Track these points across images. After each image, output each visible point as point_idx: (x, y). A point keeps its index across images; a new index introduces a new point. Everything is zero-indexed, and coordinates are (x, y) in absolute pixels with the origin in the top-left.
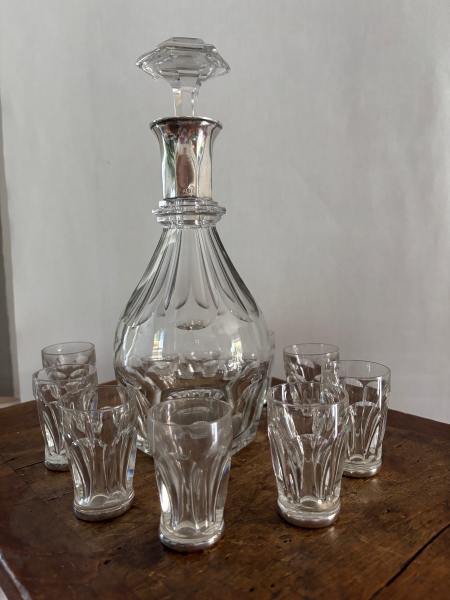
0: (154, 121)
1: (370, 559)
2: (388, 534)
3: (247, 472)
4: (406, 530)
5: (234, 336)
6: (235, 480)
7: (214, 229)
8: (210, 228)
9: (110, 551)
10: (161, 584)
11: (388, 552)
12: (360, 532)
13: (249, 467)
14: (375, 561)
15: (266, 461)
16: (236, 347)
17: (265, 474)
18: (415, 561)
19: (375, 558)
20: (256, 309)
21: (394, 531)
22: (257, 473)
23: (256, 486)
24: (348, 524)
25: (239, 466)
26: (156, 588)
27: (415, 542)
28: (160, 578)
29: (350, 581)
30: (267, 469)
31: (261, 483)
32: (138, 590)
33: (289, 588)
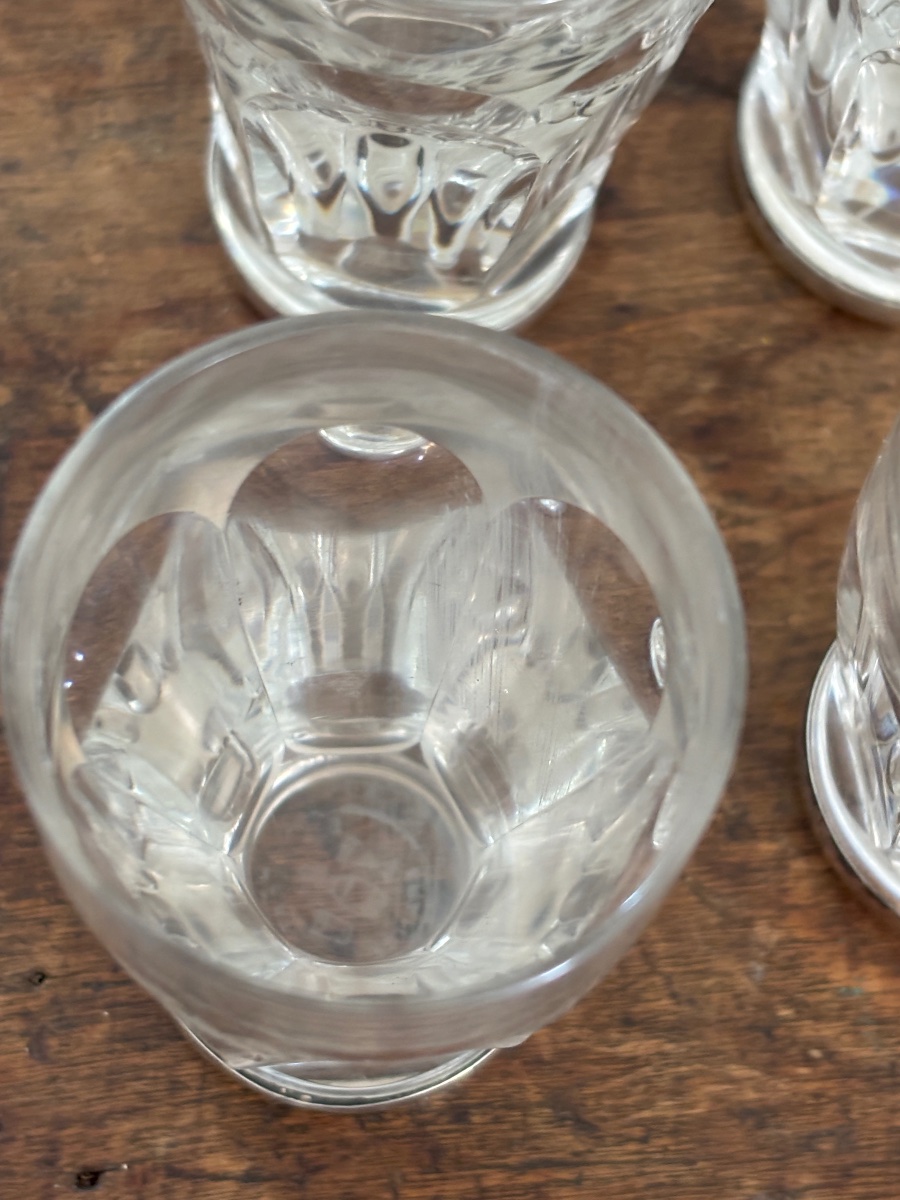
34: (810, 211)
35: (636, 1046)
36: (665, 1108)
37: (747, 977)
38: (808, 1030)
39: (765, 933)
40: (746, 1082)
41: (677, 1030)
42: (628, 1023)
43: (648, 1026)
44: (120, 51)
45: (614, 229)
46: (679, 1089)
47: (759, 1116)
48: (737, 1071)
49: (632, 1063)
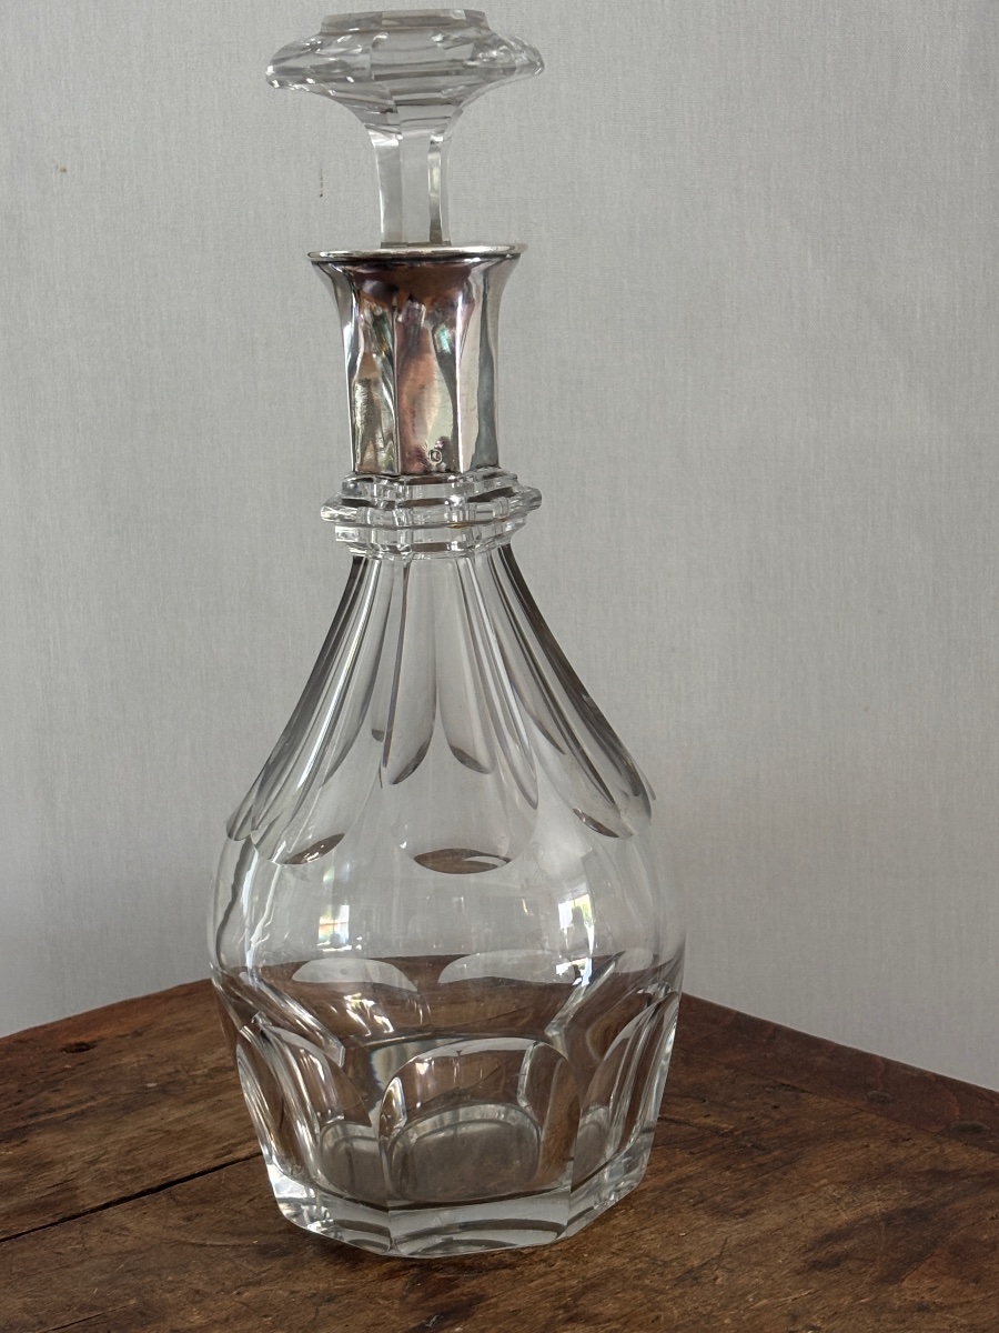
0: (323, 254)
3: (532, 1281)
5: (571, 879)
6: (493, 1301)
7: (507, 553)
8: (495, 554)
13: (541, 1268)
15: (590, 1254)
16: (574, 911)
17: (581, 1286)
20: (637, 787)
22: (557, 1283)
23: (551, 1314)
25: (511, 1266)
30: (589, 1274)
31: (566, 1307)
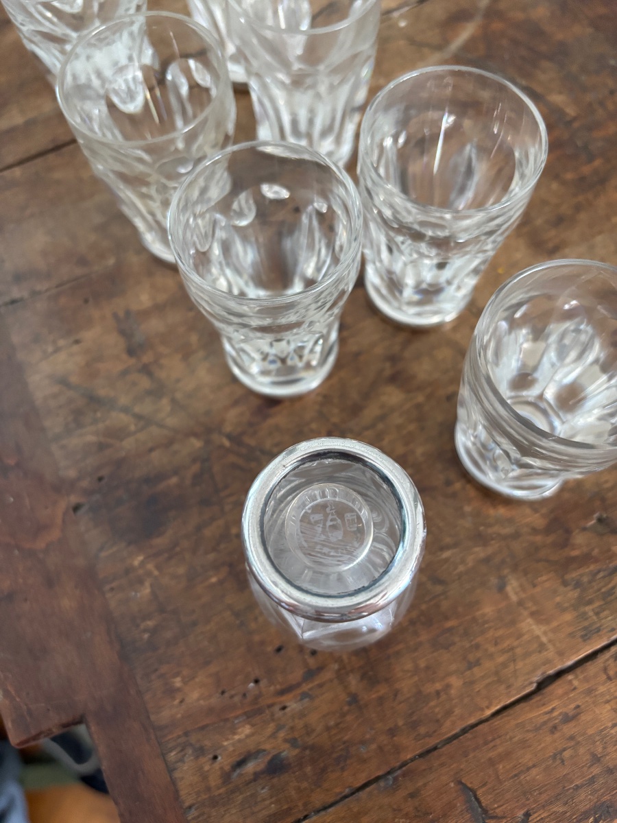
1: (496, 644)
2: (562, 589)
4: (599, 590)
9: (85, 484)
10: (146, 591)
11: (538, 637)
12: (515, 568)
14: (503, 651)
18: (570, 677)
19: (505, 644)
21: (578, 584)
24: (505, 538)
26: (139, 595)
27: (598, 630)
28: (149, 574)
29: (438, 686)
32: (112, 589)
33: (336, 666)
34: (400, 309)
35: (446, 554)
36: (461, 568)
37: (467, 523)
38: (490, 531)
39: (467, 509)
40: (480, 552)
41: (455, 545)
42: (442, 549)
43: (447, 547)
44: (194, 338)
45: (345, 334)
46: (463, 561)
47: (487, 560)
48: (477, 549)
49: (447, 560)
